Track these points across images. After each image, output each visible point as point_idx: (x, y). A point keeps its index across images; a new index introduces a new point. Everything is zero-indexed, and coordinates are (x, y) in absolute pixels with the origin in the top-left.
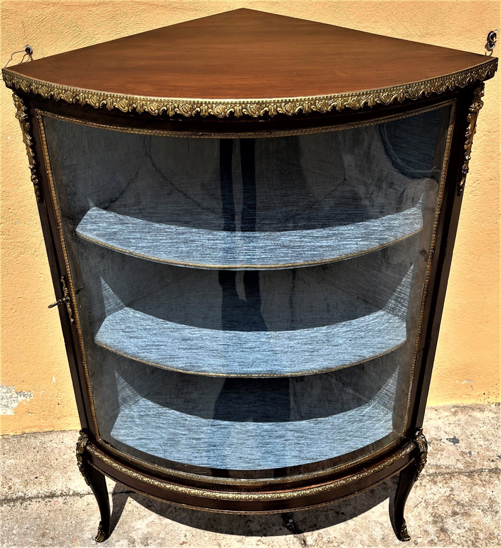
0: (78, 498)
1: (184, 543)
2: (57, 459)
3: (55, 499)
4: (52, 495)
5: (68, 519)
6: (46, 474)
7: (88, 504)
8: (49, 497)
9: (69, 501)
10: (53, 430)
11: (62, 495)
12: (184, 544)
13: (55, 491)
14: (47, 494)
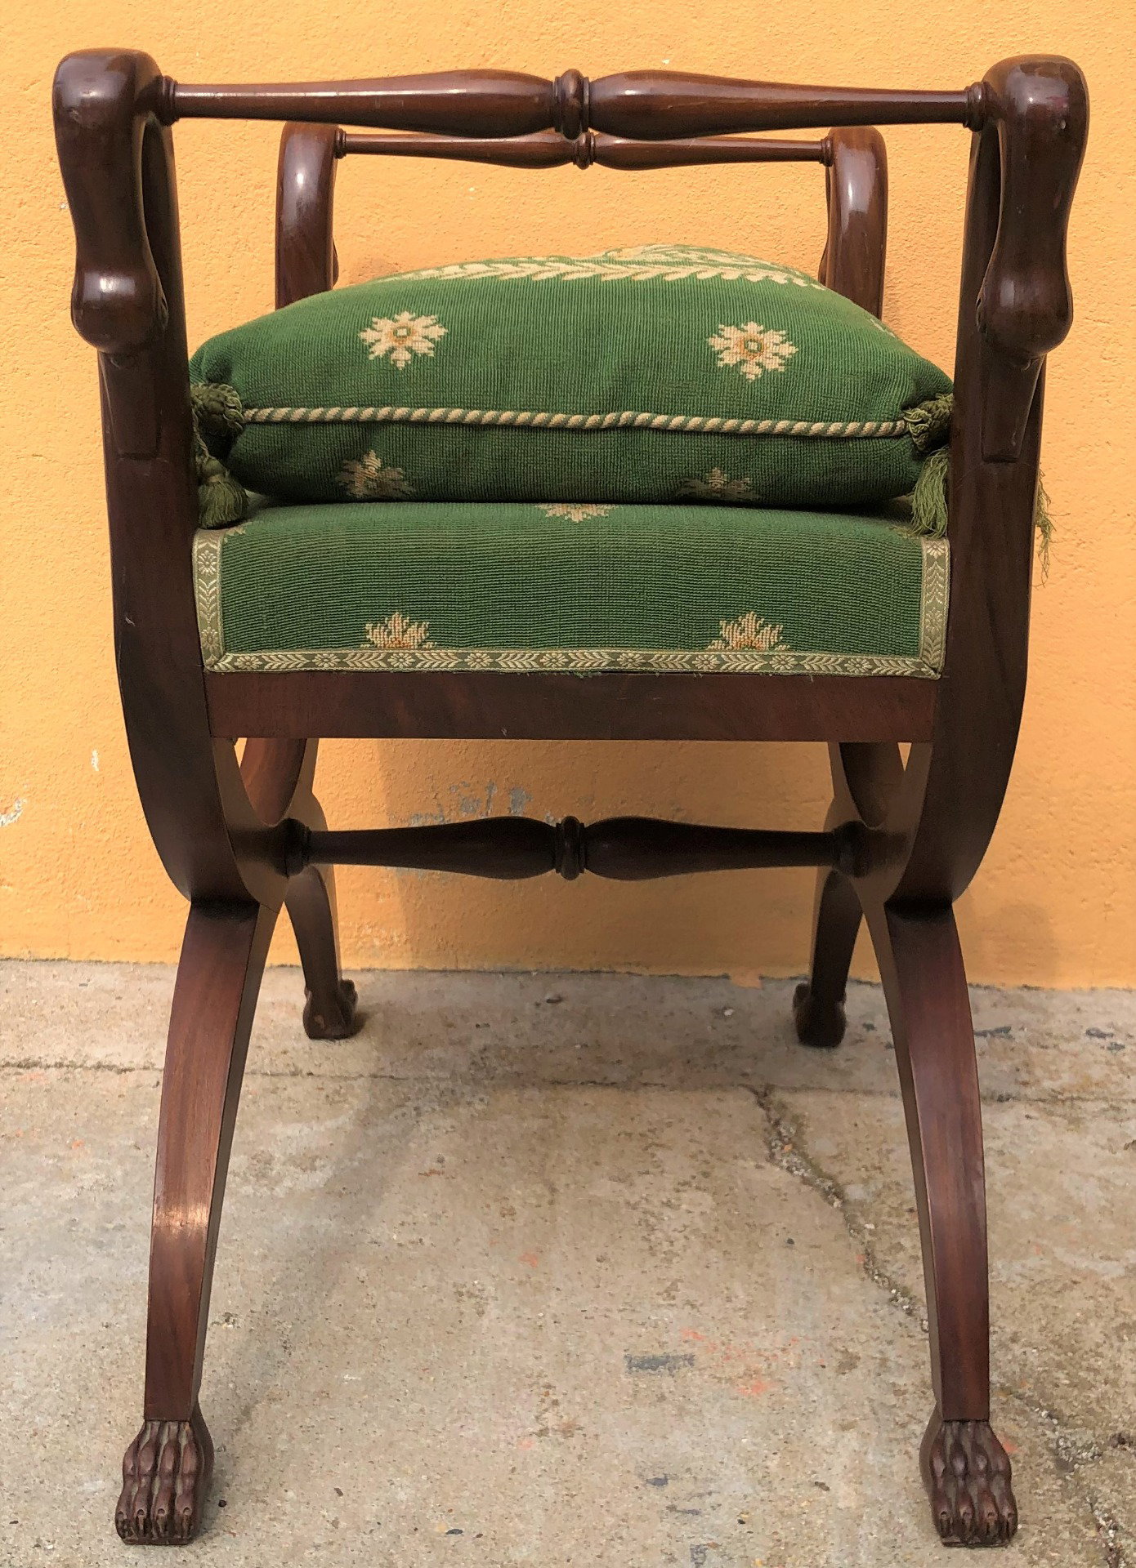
0: (112, 1073)
1: (432, 1172)
2: (62, 1007)
3: (37, 1070)
4: (28, 1065)
5: (68, 1107)
6: (23, 1028)
7: (138, 1087)
8: (19, 1066)
9: (78, 1076)
10: (63, 956)
11: (59, 1065)
12: (434, 1177)
13: (40, 1058)
14: (13, 1062)
